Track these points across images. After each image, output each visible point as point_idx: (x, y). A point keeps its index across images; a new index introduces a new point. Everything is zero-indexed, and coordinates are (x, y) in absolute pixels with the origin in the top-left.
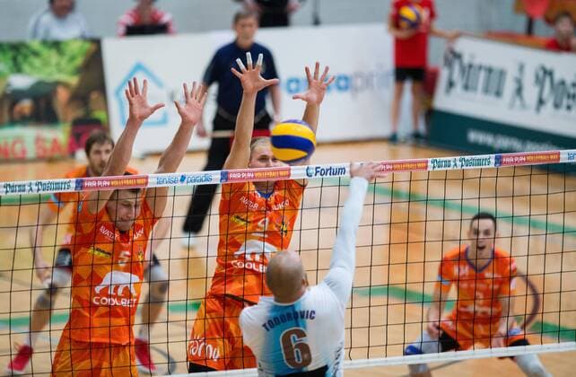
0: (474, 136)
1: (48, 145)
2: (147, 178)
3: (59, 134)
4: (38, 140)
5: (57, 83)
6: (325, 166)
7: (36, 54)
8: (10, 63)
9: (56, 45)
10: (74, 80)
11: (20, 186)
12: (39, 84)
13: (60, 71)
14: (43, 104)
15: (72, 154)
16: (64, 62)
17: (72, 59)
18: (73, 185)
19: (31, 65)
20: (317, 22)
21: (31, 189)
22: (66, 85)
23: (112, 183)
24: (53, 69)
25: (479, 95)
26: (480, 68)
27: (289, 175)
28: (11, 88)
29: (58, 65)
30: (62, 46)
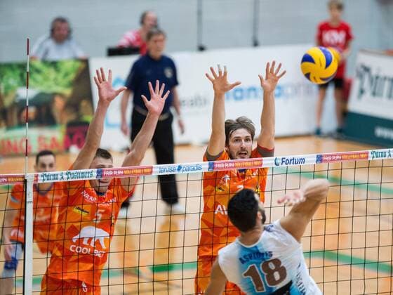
0: (381, 132)
1: (48, 143)
2: (152, 168)
3: (56, 134)
4: (40, 139)
5: (55, 94)
6: (289, 157)
7: (38, 71)
8: (18, 79)
9: (54, 64)
10: (68, 92)
11: (53, 175)
12: (41, 95)
13: (57, 84)
14: (44, 110)
15: (67, 149)
16: (60, 77)
17: (66, 75)
18: (95, 174)
19: (35, 80)
20: (256, 44)
21: (63, 178)
22: (61, 95)
23: (125, 172)
24: (51, 83)
25: (384, 100)
26: (385, 78)
27: (261, 165)
28: (19, 98)
29: (55, 79)
30: (59, 65)
